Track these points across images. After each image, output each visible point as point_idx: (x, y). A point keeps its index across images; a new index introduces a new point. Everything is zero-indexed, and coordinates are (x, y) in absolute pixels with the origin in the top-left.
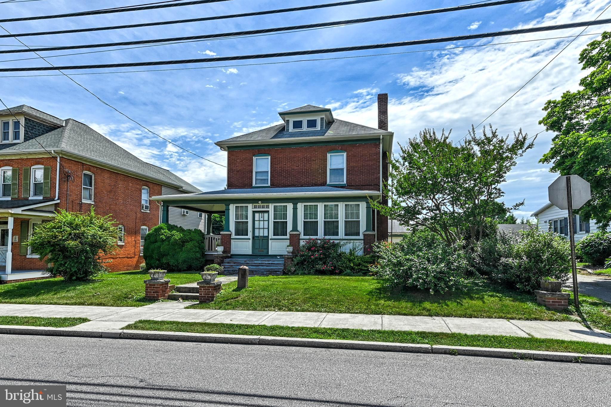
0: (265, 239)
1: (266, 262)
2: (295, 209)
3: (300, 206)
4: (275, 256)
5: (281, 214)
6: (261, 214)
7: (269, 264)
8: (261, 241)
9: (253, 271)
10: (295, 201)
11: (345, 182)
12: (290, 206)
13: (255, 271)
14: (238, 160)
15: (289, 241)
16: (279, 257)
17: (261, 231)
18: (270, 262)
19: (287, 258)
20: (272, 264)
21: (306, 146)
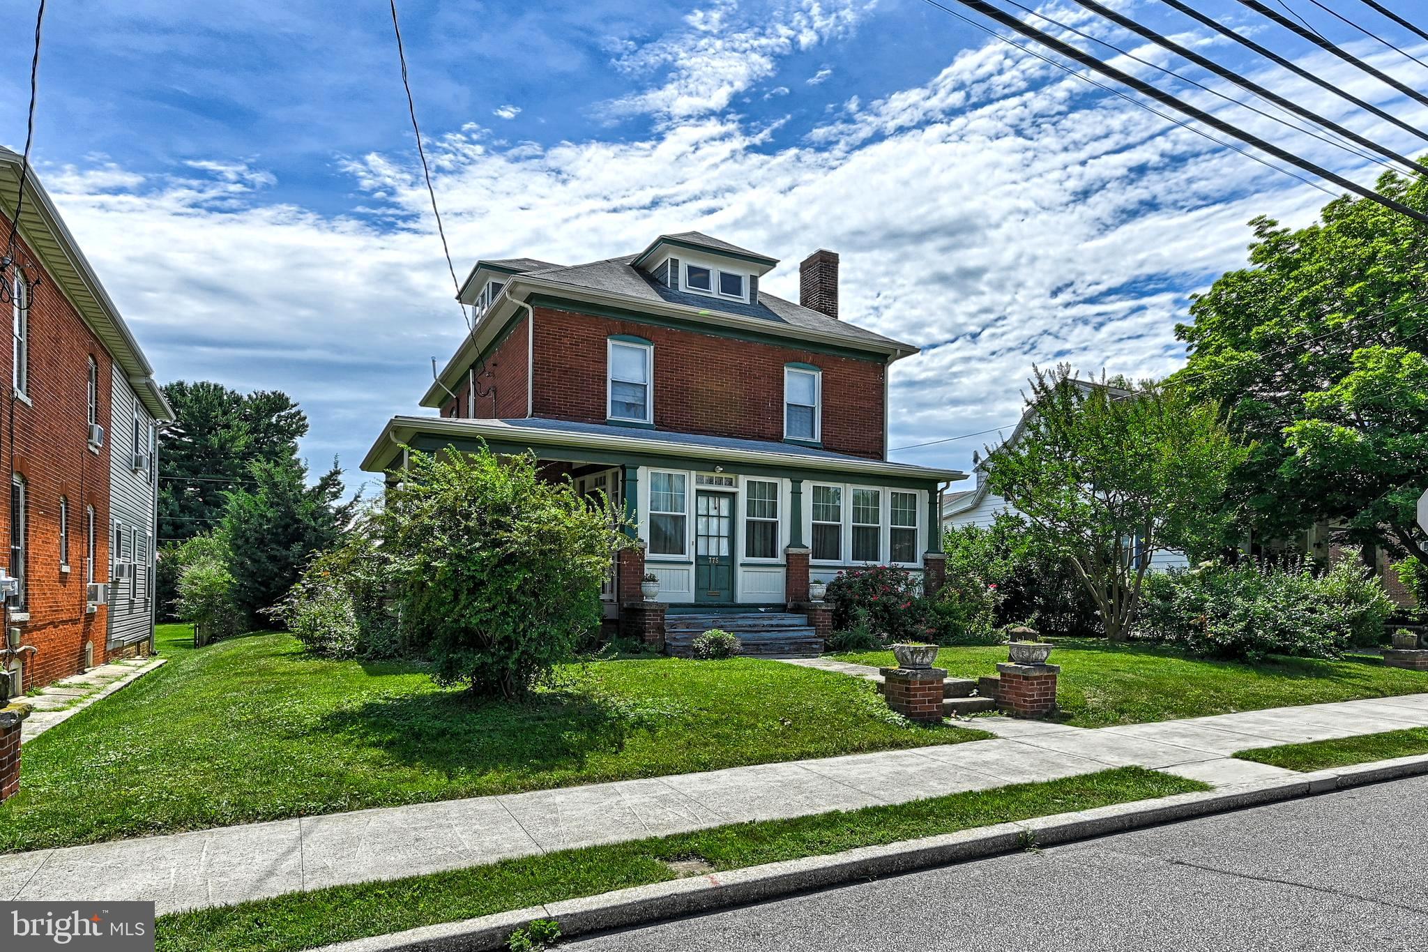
0: (723, 563)
1: (766, 623)
2: (796, 494)
3: (807, 487)
4: (753, 607)
5: (763, 500)
6: (711, 499)
7: (772, 626)
8: (713, 568)
9: (758, 645)
10: (797, 473)
11: (818, 438)
12: (785, 486)
13: (763, 645)
14: (565, 340)
15: (783, 571)
16: (762, 610)
17: (713, 542)
18: (774, 622)
19: (824, 611)
20: (777, 626)
21: (741, 340)
